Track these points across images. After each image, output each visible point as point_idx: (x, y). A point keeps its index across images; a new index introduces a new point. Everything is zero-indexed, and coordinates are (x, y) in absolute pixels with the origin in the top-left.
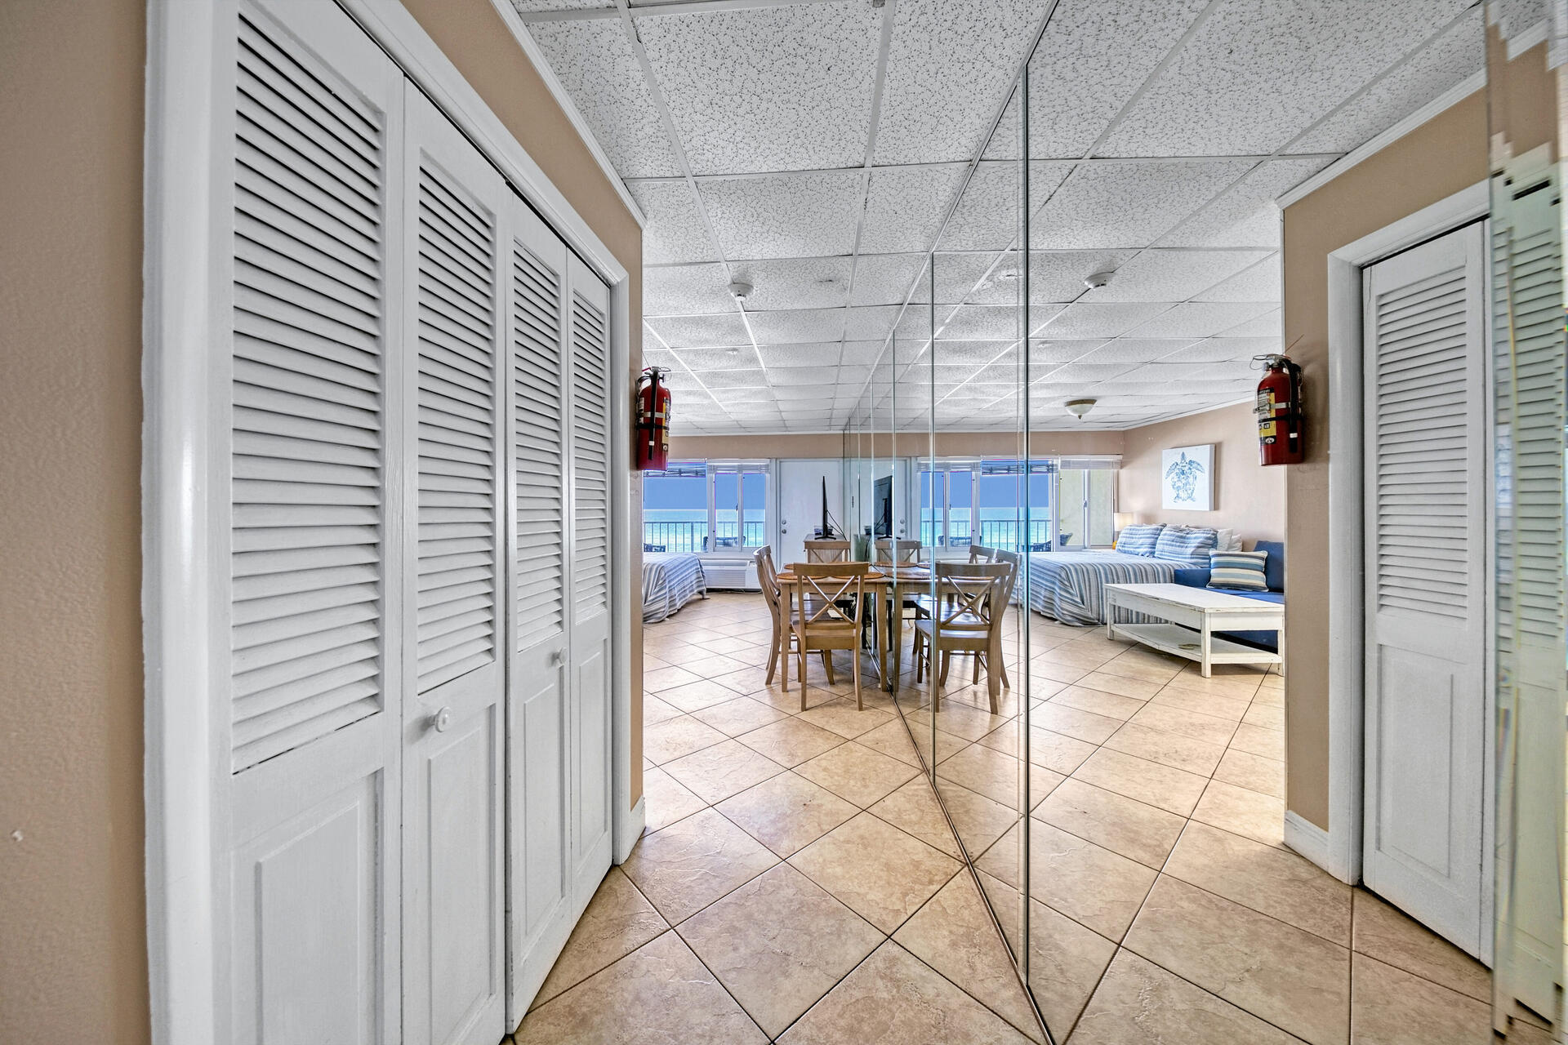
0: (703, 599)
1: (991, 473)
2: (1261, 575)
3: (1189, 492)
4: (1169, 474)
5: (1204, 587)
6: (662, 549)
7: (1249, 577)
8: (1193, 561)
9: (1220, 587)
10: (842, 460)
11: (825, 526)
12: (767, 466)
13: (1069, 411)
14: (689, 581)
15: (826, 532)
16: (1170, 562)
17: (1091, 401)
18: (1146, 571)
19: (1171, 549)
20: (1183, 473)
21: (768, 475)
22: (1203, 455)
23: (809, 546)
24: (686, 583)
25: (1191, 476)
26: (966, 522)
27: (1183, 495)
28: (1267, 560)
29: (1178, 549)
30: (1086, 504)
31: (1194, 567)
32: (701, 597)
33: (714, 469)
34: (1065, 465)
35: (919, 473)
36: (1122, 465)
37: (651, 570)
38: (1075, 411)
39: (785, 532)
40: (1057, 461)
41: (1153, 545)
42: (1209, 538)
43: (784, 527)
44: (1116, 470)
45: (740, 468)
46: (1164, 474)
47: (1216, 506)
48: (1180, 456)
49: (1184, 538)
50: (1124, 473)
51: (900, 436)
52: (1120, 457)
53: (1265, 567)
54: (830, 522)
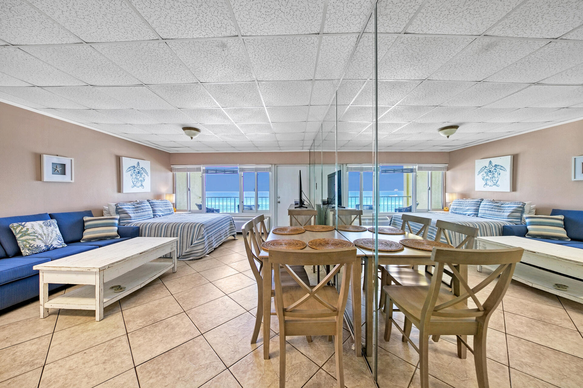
0: (235, 240)
1: (385, 172)
2: (562, 229)
3: (495, 182)
4: (479, 172)
5: (524, 236)
6: (218, 211)
7: (556, 231)
8: (509, 220)
9: (535, 237)
10: (308, 165)
11: (301, 200)
12: (270, 168)
13: (441, 134)
14: (224, 230)
15: (301, 203)
16: (495, 221)
17: (456, 127)
18: (485, 226)
19: (491, 212)
20: (490, 171)
21: (270, 173)
22: (506, 162)
23: (290, 213)
24: (222, 232)
25: (496, 173)
26: (371, 197)
27: (489, 183)
28: (564, 220)
29: (497, 213)
30: (429, 188)
31: (511, 224)
32: (233, 238)
33: (242, 170)
34: (420, 169)
35: (348, 173)
36: (448, 169)
37: (195, 226)
38: (445, 133)
39: (279, 202)
40: (416, 167)
41: (477, 210)
42: (520, 207)
43: (279, 200)
44: (444, 172)
45: (256, 170)
46: (476, 173)
47: (514, 188)
48: (488, 163)
49: (500, 207)
50: (449, 173)
51: (339, 153)
52: (447, 165)
53: (564, 224)
54: (304, 197)
